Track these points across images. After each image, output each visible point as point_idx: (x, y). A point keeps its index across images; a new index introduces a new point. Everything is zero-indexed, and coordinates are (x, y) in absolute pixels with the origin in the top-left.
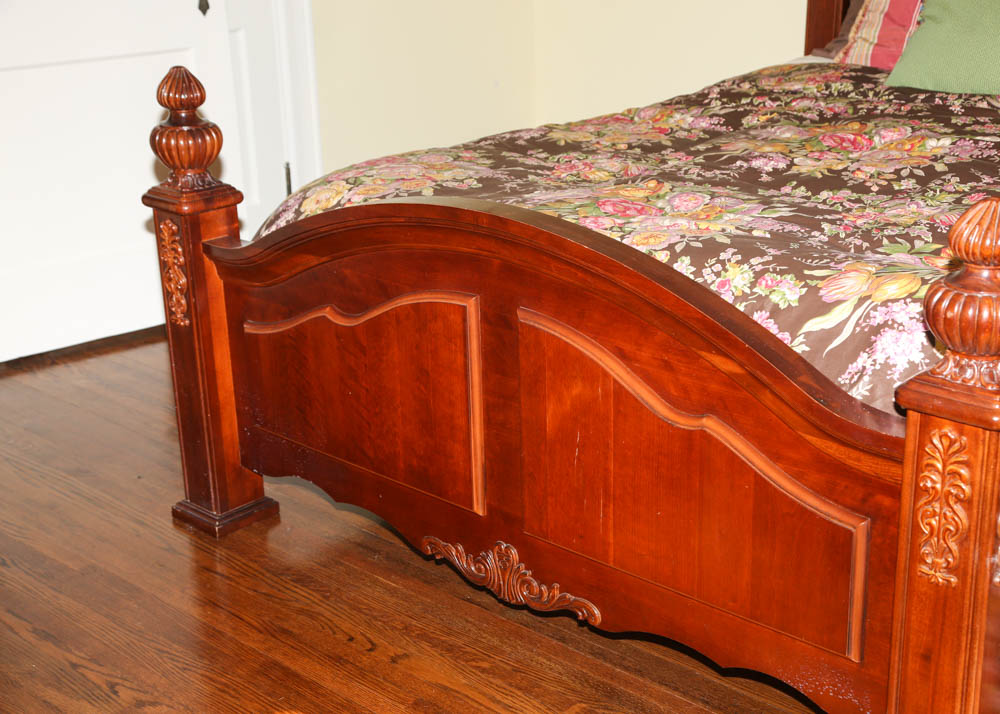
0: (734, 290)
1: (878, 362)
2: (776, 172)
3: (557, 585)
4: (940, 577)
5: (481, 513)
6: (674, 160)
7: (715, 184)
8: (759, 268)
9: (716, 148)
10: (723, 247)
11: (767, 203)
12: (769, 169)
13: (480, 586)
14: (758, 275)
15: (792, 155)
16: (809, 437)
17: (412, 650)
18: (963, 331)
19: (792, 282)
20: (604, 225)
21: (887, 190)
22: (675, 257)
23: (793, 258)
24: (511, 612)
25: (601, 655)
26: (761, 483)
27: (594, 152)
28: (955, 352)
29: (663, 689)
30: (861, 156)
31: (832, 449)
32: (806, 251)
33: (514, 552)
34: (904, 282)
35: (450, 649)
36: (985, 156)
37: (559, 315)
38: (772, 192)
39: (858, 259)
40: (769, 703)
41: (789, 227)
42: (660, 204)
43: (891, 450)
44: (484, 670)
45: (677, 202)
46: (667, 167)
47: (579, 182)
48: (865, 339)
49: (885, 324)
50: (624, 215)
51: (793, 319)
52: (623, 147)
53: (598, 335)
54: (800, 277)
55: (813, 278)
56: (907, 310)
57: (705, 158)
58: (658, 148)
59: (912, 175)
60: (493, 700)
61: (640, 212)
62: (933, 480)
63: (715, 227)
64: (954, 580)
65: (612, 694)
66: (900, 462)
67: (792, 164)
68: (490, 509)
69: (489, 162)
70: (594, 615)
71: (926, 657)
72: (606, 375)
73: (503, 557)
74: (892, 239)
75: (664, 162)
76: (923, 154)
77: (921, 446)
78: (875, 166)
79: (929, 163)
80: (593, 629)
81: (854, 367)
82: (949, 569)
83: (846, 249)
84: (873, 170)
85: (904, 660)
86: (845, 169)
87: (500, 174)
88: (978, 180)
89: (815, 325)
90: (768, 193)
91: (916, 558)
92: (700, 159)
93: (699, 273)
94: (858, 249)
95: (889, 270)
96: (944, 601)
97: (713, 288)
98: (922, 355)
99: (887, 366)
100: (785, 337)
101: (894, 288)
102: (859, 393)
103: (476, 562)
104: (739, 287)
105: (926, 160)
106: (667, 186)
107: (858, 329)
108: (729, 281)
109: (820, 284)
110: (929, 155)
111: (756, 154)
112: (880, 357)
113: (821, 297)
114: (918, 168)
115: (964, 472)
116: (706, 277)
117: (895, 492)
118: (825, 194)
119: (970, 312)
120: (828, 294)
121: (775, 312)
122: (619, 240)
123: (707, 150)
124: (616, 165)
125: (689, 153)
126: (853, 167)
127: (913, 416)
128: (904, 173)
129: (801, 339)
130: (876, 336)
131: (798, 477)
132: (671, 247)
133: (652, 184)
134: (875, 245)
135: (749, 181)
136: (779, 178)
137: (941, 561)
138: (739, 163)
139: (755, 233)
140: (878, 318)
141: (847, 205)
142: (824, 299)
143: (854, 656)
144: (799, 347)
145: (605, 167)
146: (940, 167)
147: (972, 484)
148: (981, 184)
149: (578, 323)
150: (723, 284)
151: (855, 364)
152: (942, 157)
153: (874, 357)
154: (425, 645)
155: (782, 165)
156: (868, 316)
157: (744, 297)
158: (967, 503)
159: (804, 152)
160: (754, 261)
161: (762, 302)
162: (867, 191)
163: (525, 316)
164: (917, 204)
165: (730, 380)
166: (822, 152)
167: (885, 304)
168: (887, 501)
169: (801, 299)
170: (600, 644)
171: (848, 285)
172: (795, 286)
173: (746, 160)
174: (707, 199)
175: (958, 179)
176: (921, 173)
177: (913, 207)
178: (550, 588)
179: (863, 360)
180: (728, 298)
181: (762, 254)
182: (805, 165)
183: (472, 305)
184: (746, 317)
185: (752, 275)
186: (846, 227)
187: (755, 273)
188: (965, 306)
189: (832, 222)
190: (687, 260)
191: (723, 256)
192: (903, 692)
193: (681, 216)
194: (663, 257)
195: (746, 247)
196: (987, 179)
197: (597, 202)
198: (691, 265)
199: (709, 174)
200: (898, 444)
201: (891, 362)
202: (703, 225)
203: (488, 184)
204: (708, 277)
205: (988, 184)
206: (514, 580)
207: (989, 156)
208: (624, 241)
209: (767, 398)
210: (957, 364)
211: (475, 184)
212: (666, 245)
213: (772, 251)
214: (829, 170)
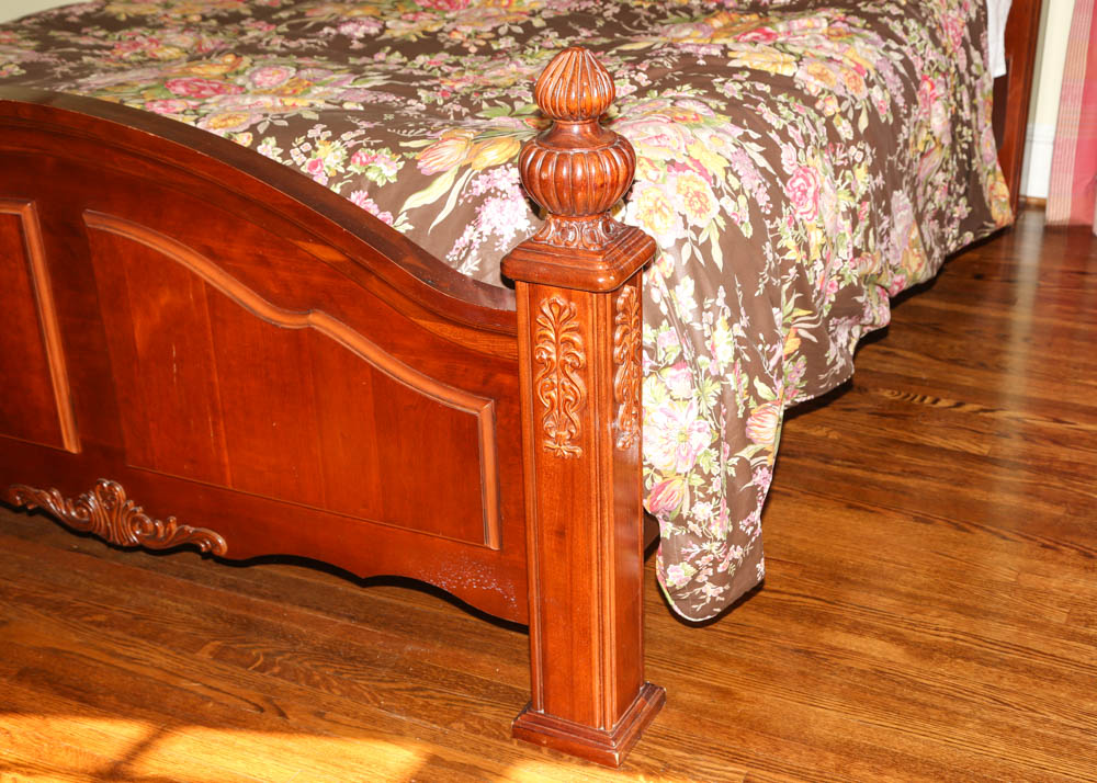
0: (327, 170)
1: (484, 234)
2: (368, 38)
3: (172, 519)
4: (566, 450)
5: (74, 450)
6: (254, 31)
7: (300, 54)
8: (351, 144)
9: (301, 15)
10: (311, 124)
11: (358, 72)
12: (360, 34)
13: (84, 531)
14: (352, 152)
15: (384, 18)
16: (422, 323)
17: (12, 615)
18: (559, 192)
19: (388, 156)
20: (176, 109)
21: (485, 51)
22: (258, 139)
23: (386, 130)
24: (127, 556)
25: (236, 587)
26: (379, 378)
27: (161, 27)
28: (555, 215)
29: (305, 612)
30: (458, 15)
31: (448, 332)
32: (401, 122)
33: (119, 489)
34: (503, 146)
35: (58, 607)
36: (582, 8)
37: (133, 215)
38: (365, 60)
39: (455, 125)
40: (418, 607)
41: (383, 98)
42: (240, 81)
43: (504, 325)
44: (99, 624)
45: (258, 78)
46: (245, 39)
47: (147, 61)
48: (469, 211)
49: (488, 193)
50: (198, 95)
51: (392, 196)
52: (195, 18)
53: (182, 235)
54: (396, 150)
55: (409, 150)
56: (509, 176)
57: (289, 26)
58: (237, 18)
59: (510, 33)
60: (113, 654)
61: (217, 91)
62: (548, 351)
63: (302, 103)
64: (579, 451)
65: (248, 625)
66: (515, 337)
67: (384, 29)
68: (84, 443)
69: (33, 44)
70: (217, 544)
71: (561, 533)
72: (196, 278)
73: (107, 496)
74: (490, 102)
75: (243, 33)
76: (521, 10)
77: (533, 317)
78: (472, 25)
79: (527, 18)
80: (220, 560)
81: (460, 243)
82: (572, 440)
83: (445, 116)
84: (470, 30)
85: (540, 541)
86: (441, 31)
87: (46, 58)
88: (577, 34)
89: (416, 201)
90: (359, 62)
91: (541, 434)
92: (283, 28)
93: (286, 155)
94: (458, 115)
95: (487, 135)
96: (572, 475)
97: (304, 170)
98: (528, 222)
99: (494, 238)
100: (386, 217)
101: (495, 154)
102: (468, 269)
103: (76, 506)
104: (332, 166)
105: (524, 16)
106: (247, 60)
107: (461, 201)
108: (320, 160)
109: (418, 156)
110: (527, 10)
111: (345, 19)
112: (486, 229)
113: (420, 170)
114: (516, 24)
115: (577, 339)
116: (295, 159)
117: (513, 368)
118: (421, 59)
119: (565, 172)
120: (427, 165)
121: (374, 190)
122: (193, 124)
123: (291, 17)
124: (188, 40)
125: (271, 22)
126: (449, 27)
127: (522, 287)
128: (502, 31)
129: (403, 217)
130: (480, 206)
131: (416, 366)
132: (253, 128)
133: (230, 59)
134: (475, 110)
135: (339, 50)
136: (372, 45)
137: (565, 434)
138: (326, 30)
139: (347, 106)
140: (481, 187)
141: (446, 69)
142: (423, 172)
143: (493, 544)
144: (403, 226)
145: (175, 44)
146: (538, 22)
147: (586, 351)
148: (579, 38)
149: (156, 222)
150: (314, 165)
151: (461, 239)
152: (540, 12)
153: (480, 230)
154: (27, 607)
155: (374, 30)
156: (470, 186)
157: (339, 177)
158: (583, 370)
159: (396, 14)
160: (344, 136)
161: (358, 181)
162: (465, 52)
163: (93, 220)
164: (517, 63)
165: (333, 269)
166: (416, 13)
167: (485, 171)
168: (507, 379)
169: (399, 174)
170: (231, 575)
171: (446, 155)
172: (392, 160)
173: (335, 25)
174: (293, 71)
175: (556, 34)
176: (519, 30)
177: (513, 67)
178: (166, 523)
179: (469, 233)
180: (321, 180)
181: (354, 128)
182: (399, 28)
183: (28, 213)
184: (342, 200)
185: (345, 152)
186: (444, 93)
187: (348, 149)
188: (559, 165)
189: (429, 88)
190: (272, 141)
191: (311, 134)
192: (542, 571)
193: (265, 93)
194: (244, 140)
195: (336, 122)
196: (584, 33)
197: (165, 83)
198: (278, 146)
199: (293, 44)
200: (511, 317)
201: (498, 233)
202: (289, 102)
203: (34, 70)
204: (297, 157)
205: (587, 37)
206: (123, 520)
207: (587, 9)
208: (200, 126)
209: (374, 285)
210: (559, 227)
211: (17, 71)
212: (247, 127)
213: (365, 125)
214: (425, 33)
